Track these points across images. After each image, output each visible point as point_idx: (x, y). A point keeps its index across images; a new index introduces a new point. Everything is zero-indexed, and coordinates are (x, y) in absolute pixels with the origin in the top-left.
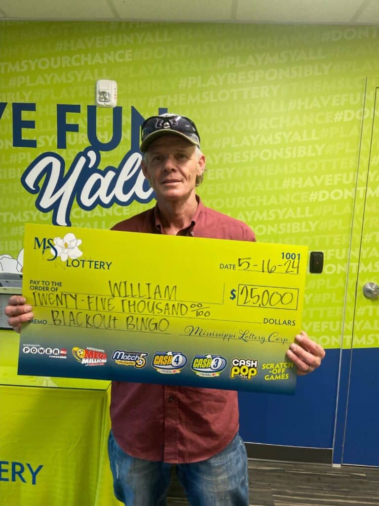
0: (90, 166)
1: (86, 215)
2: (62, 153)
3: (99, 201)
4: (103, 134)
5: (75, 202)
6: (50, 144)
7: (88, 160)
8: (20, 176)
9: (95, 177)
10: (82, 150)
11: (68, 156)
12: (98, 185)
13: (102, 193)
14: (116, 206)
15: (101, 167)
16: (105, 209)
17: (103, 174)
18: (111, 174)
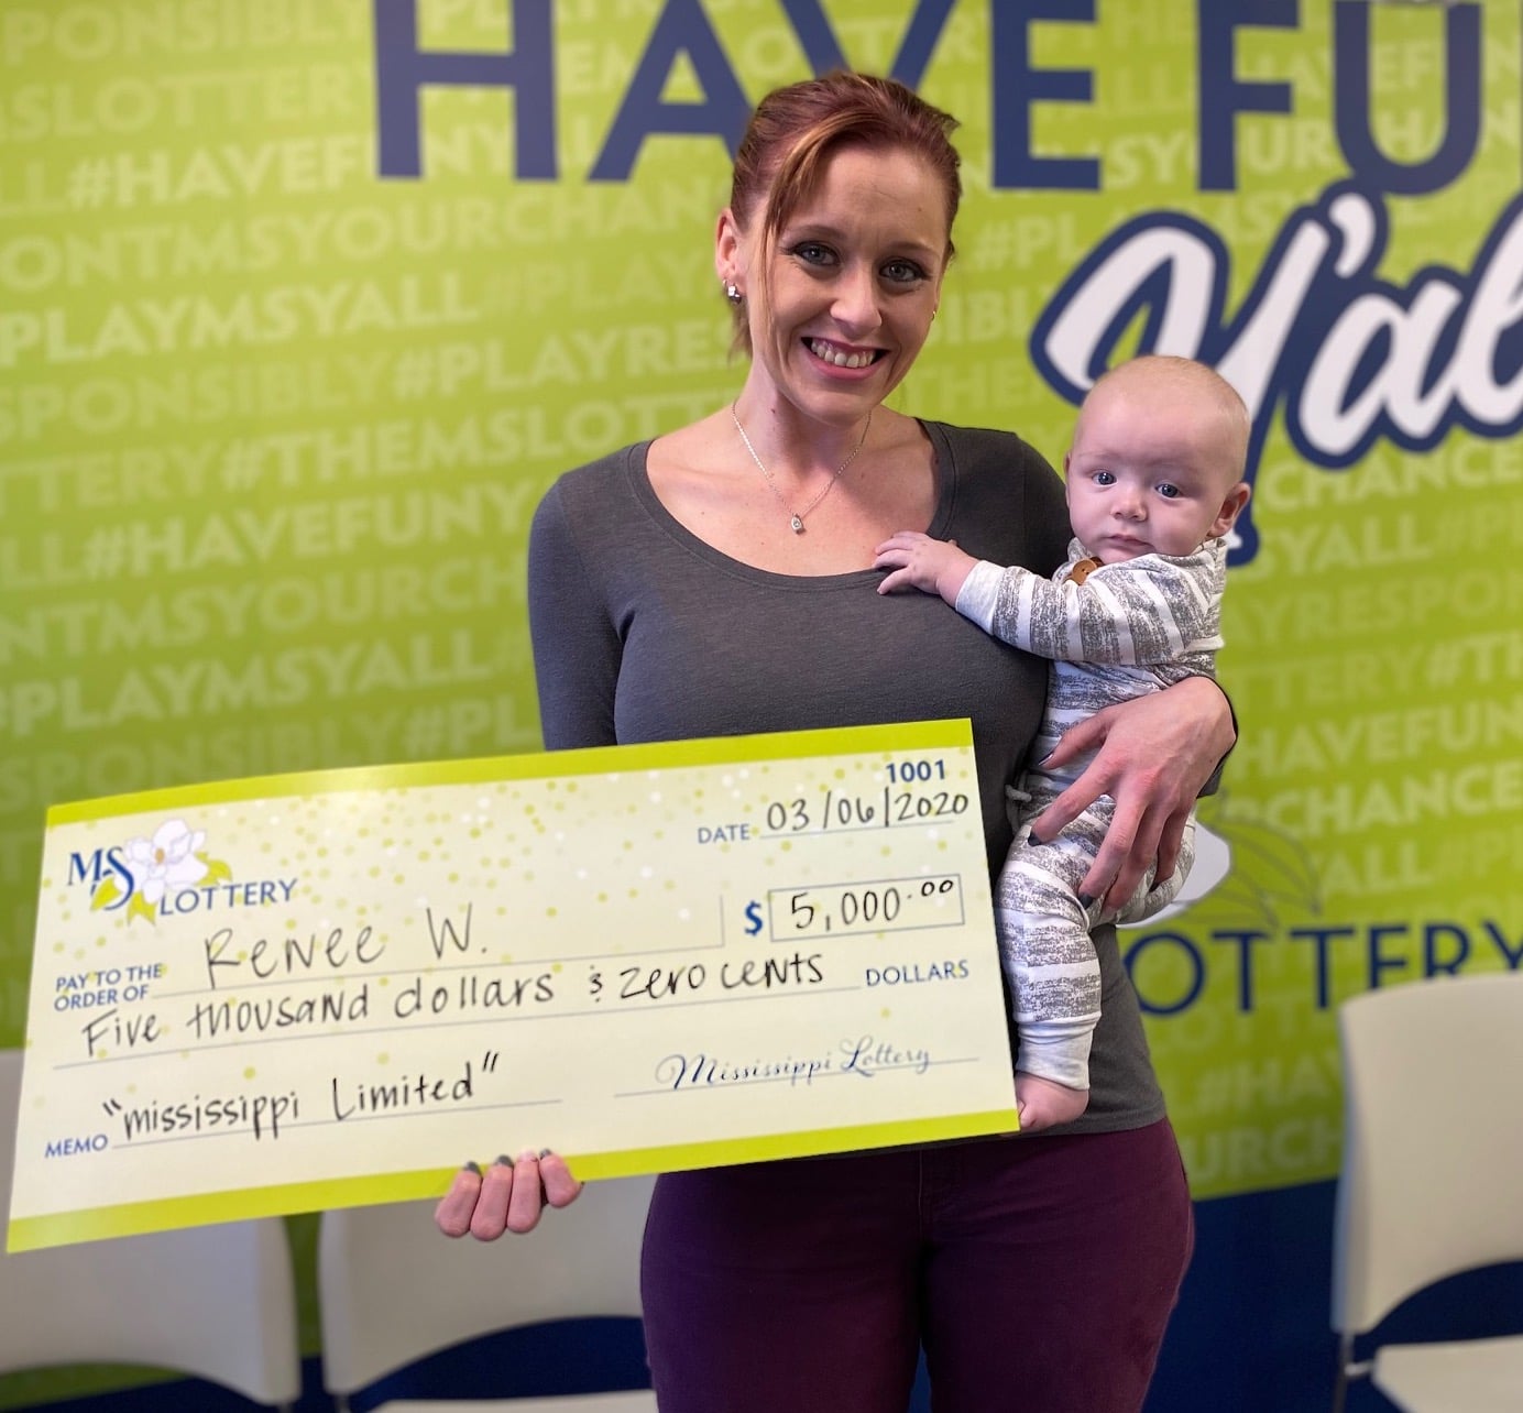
0: (1348, 264)
1: (1327, 493)
2: (1219, 211)
3: (1383, 426)
4: (1400, 121)
5: (1277, 436)
6: (1165, 173)
7: (1337, 240)
8: (1023, 327)
9: (1366, 315)
10: (1310, 195)
11: (1245, 223)
12: (1378, 350)
13: (1396, 387)
14: (1462, 444)
15: (1395, 269)
16: (1413, 463)
17: (1404, 297)
18: (1438, 301)
